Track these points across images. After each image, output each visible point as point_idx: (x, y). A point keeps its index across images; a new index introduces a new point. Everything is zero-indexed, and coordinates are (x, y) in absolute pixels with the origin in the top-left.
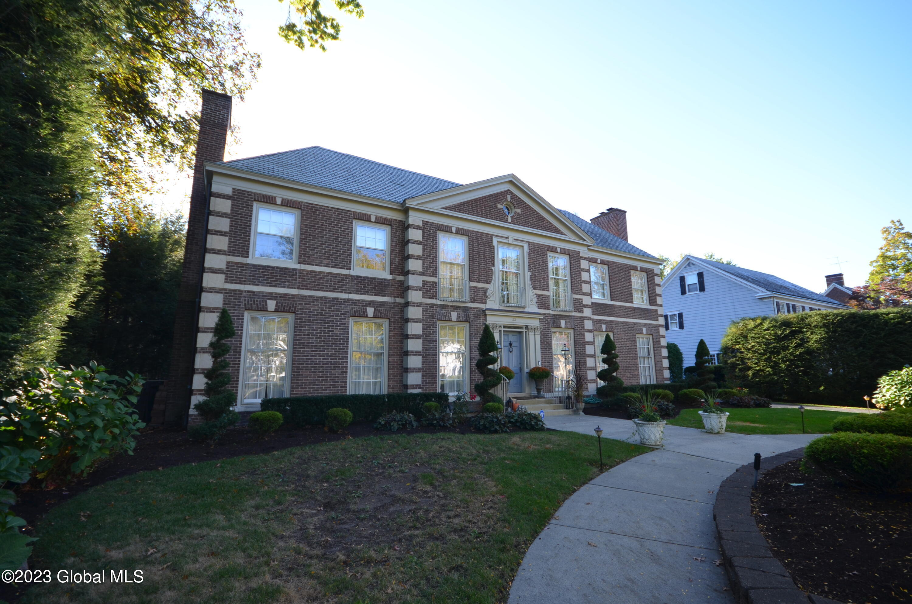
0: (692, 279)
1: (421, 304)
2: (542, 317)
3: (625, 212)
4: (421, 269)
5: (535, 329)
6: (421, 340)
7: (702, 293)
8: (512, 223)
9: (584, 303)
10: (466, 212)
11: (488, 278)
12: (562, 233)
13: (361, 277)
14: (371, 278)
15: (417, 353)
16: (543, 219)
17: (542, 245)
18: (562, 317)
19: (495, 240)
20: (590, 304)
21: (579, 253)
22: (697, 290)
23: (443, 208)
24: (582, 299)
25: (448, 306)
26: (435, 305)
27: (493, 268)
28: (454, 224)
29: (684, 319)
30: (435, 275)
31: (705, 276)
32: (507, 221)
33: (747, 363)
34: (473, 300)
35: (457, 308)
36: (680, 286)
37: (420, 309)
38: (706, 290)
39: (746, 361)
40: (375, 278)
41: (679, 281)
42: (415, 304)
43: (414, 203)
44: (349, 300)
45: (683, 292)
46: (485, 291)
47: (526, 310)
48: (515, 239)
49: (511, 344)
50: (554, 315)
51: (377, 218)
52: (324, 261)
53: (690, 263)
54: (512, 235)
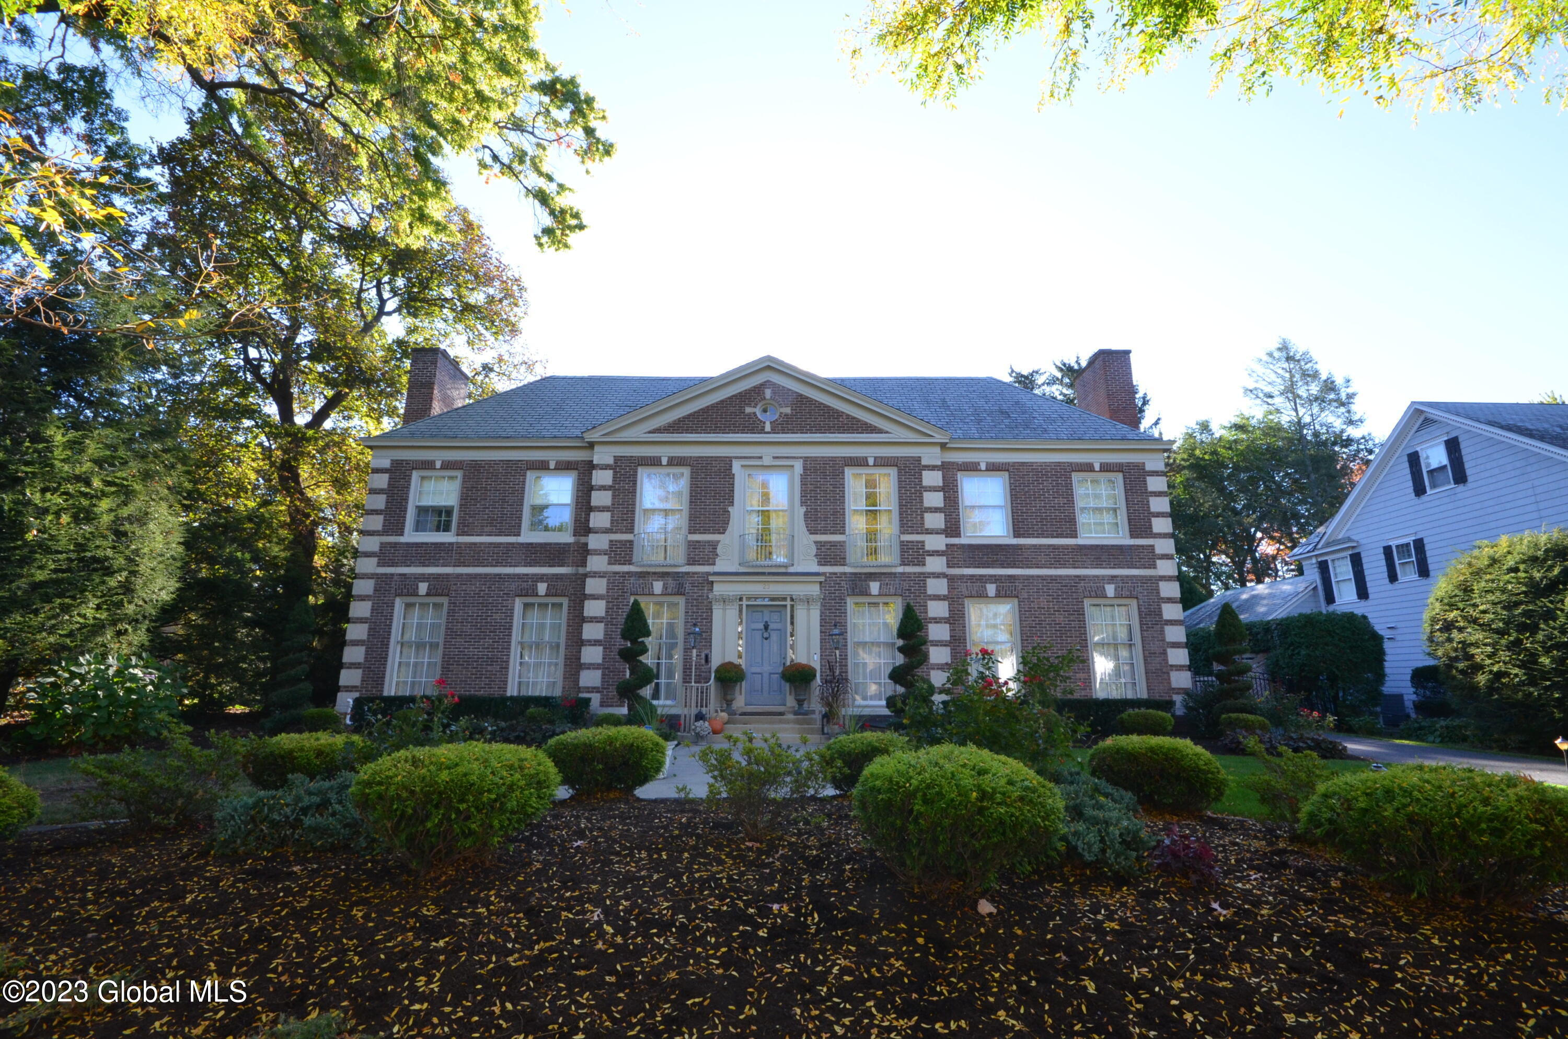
0: (1436, 456)
1: (605, 573)
2: (822, 579)
3: (1127, 353)
4: (608, 525)
5: (808, 600)
6: (602, 625)
7: (1461, 487)
8: (774, 431)
9: (928, 547)
10: (687, 431)
11: (720, 523)
12: (880, 431)
13: (531, 544)
14: (546, 544)
15: (596, 643)
16: (839, 414)
17: (833, 459)
18: (872, 576)
19: (736, 467)
20: (944, 548)
21: (919, 459)
22: (1449, 483)
23: (650, 432)
24: (923, 542)
25: (648, 573)
26: (628, 573)
27: (730, 509)
28: (664, 453)
29: (1428, 554)
30: (631, 530)
31: (1462, 446)
32: (762, 431)
33: (1473, 656)
34: (691, 561)
35: (663, 575)
36: (1409, 477)
37: (604, 581)
38: (1470, 479)
39: (1473, 651)
40: (550, 544)
41: (1407, 465)
42: (595, 575)
43: (597, 435)
44: (515, 575)
45: (1419, 490)
46: (714, 545)
47: (791, 570)
48: (775, 458)
49: (766, 627)
50: (855, 574)
51: (558, 463)
52: (486, 529)
53: (1426, 419)
54: (768, 453)
